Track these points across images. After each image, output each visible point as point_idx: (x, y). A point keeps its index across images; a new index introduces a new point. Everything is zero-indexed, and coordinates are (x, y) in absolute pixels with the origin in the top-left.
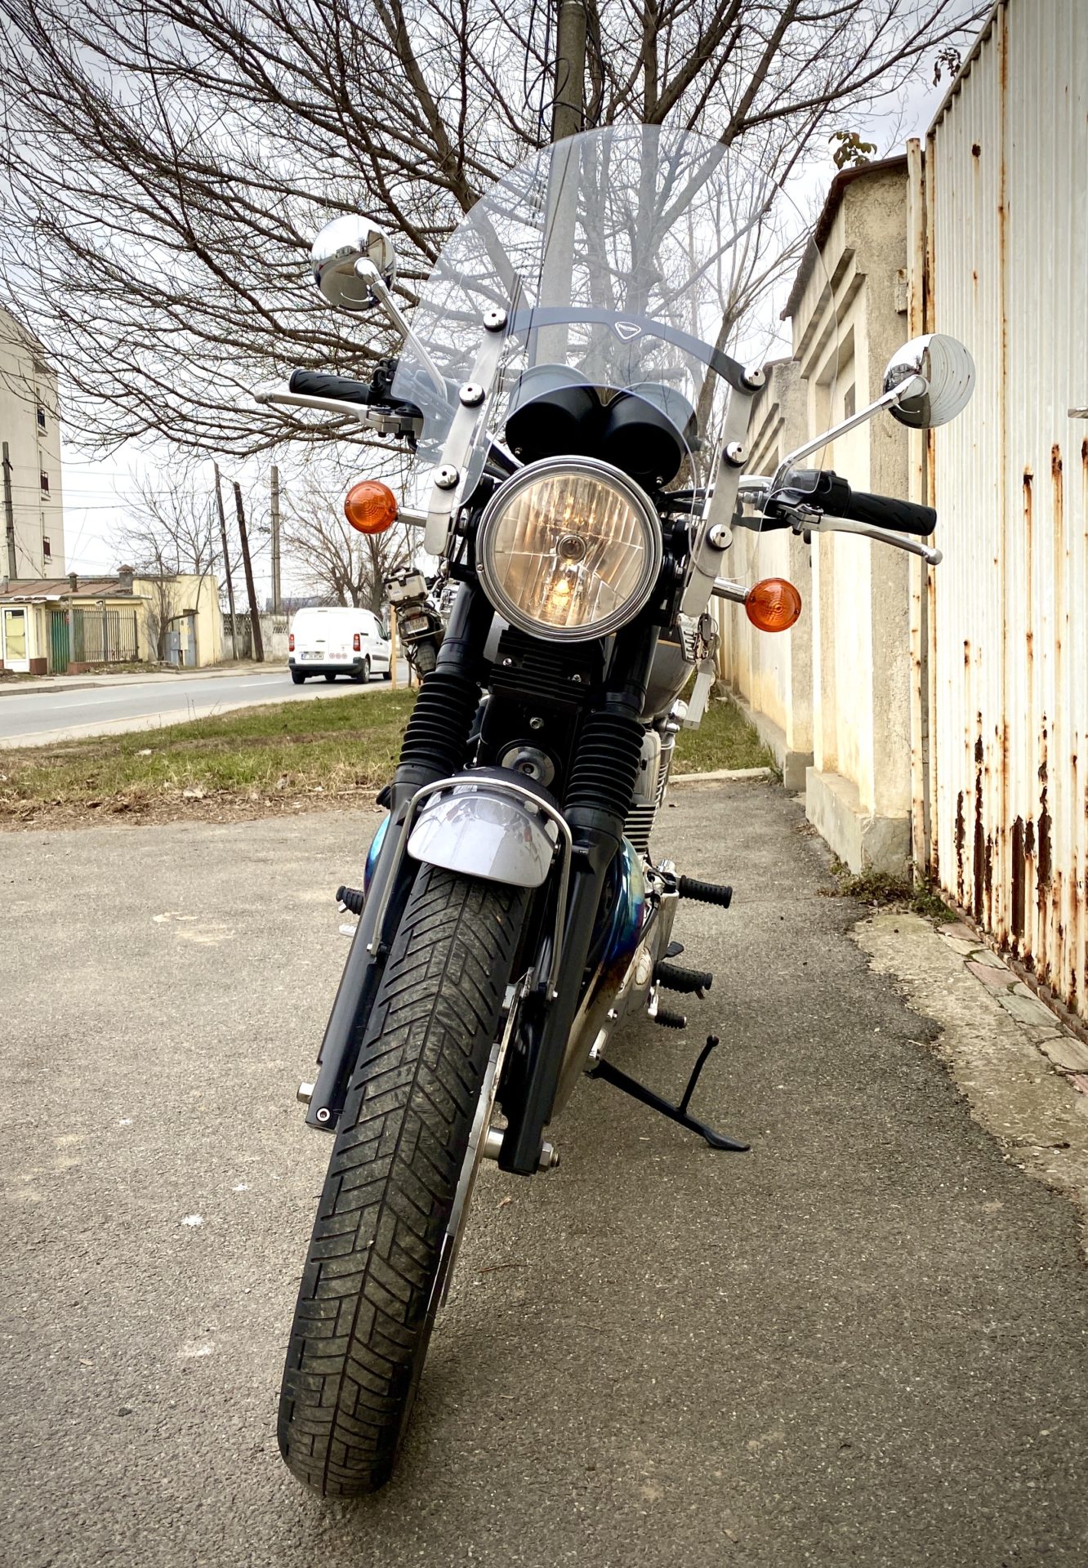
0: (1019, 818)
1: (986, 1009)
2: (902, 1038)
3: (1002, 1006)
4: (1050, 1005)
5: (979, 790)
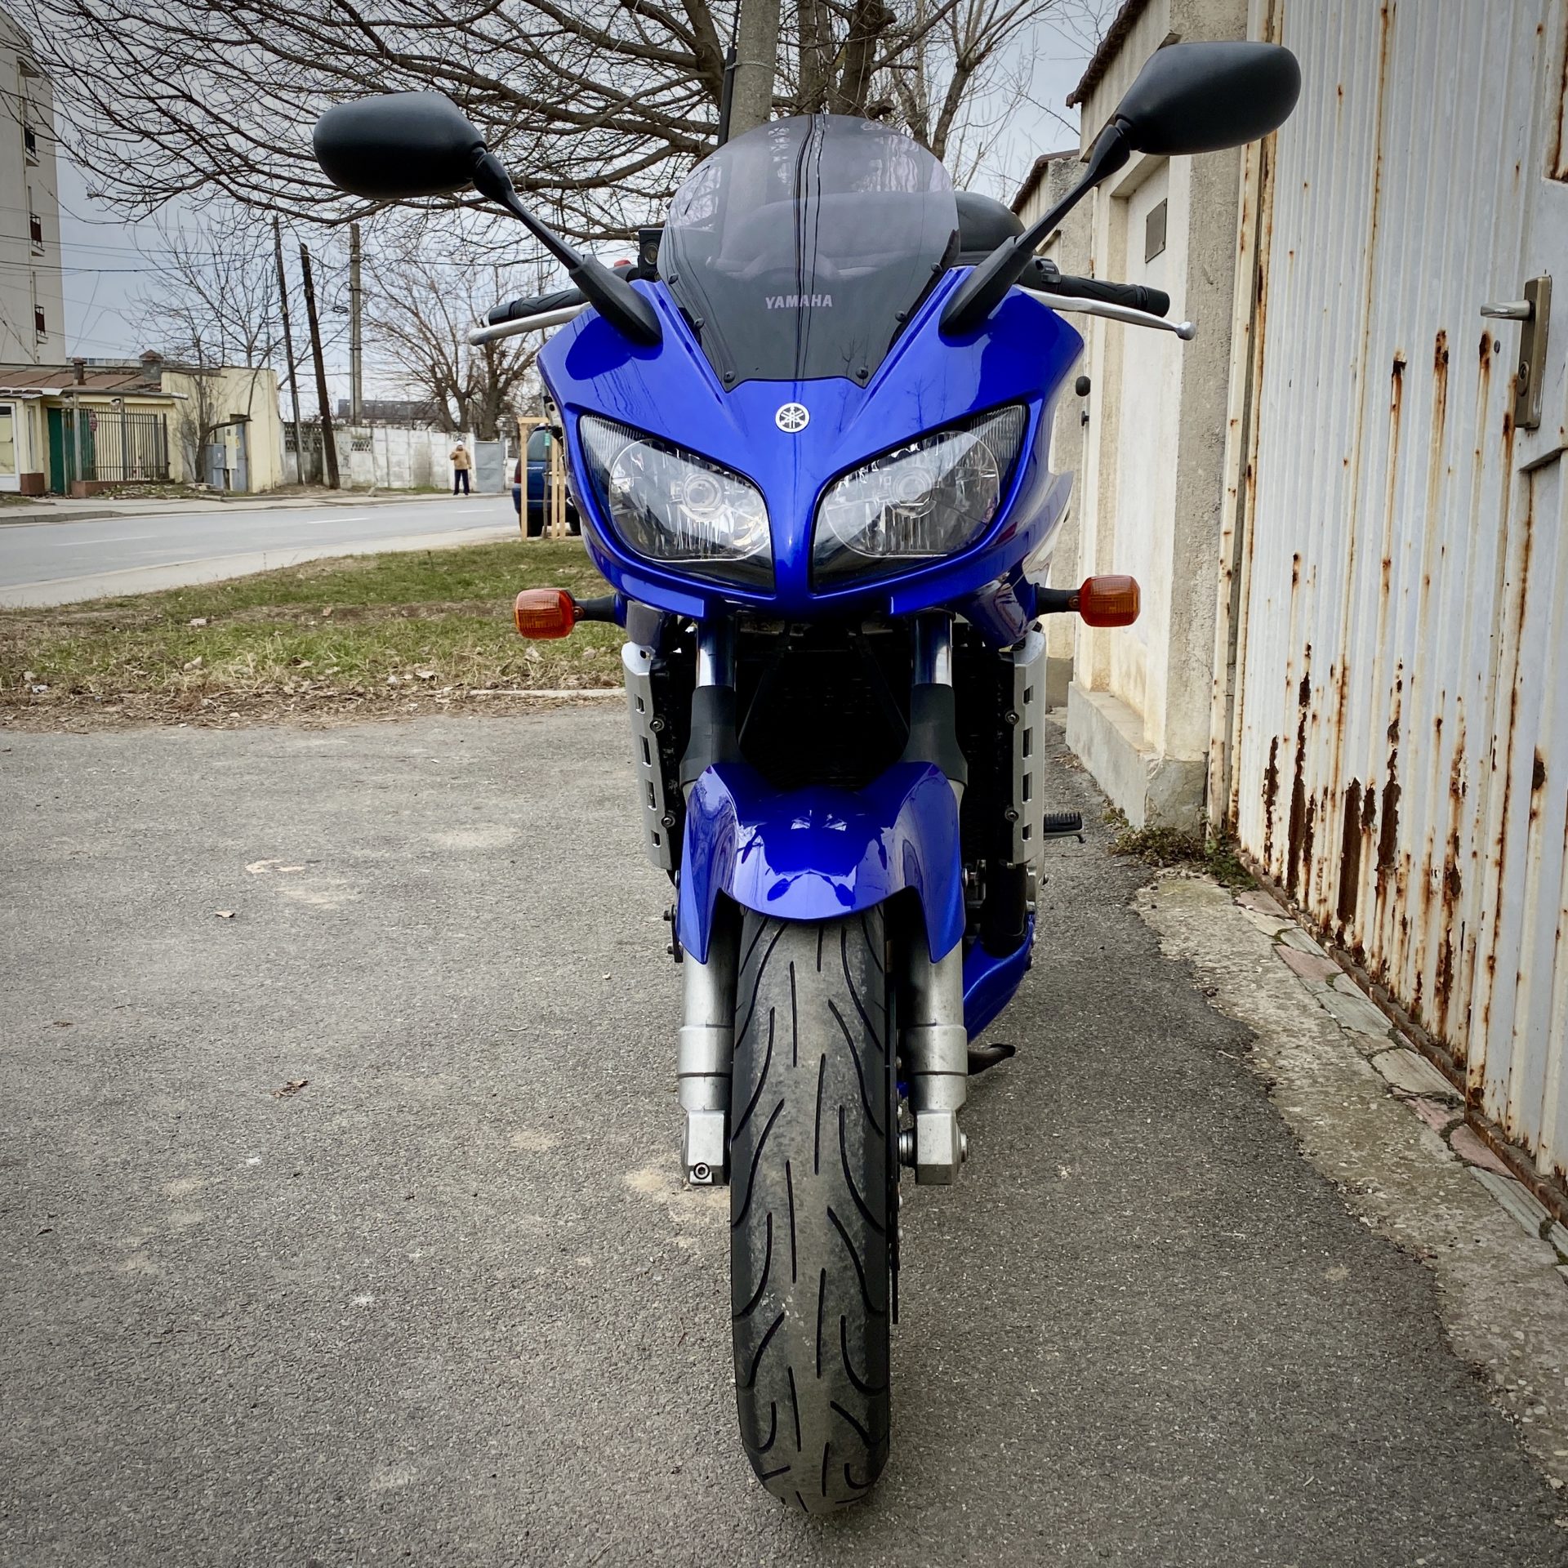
0: (1355, 781)
1: (1304, 1009)
2: (1211, 1048)
3: (1322, 1007)
4: (1386, 1011)
5: (1302, 739)
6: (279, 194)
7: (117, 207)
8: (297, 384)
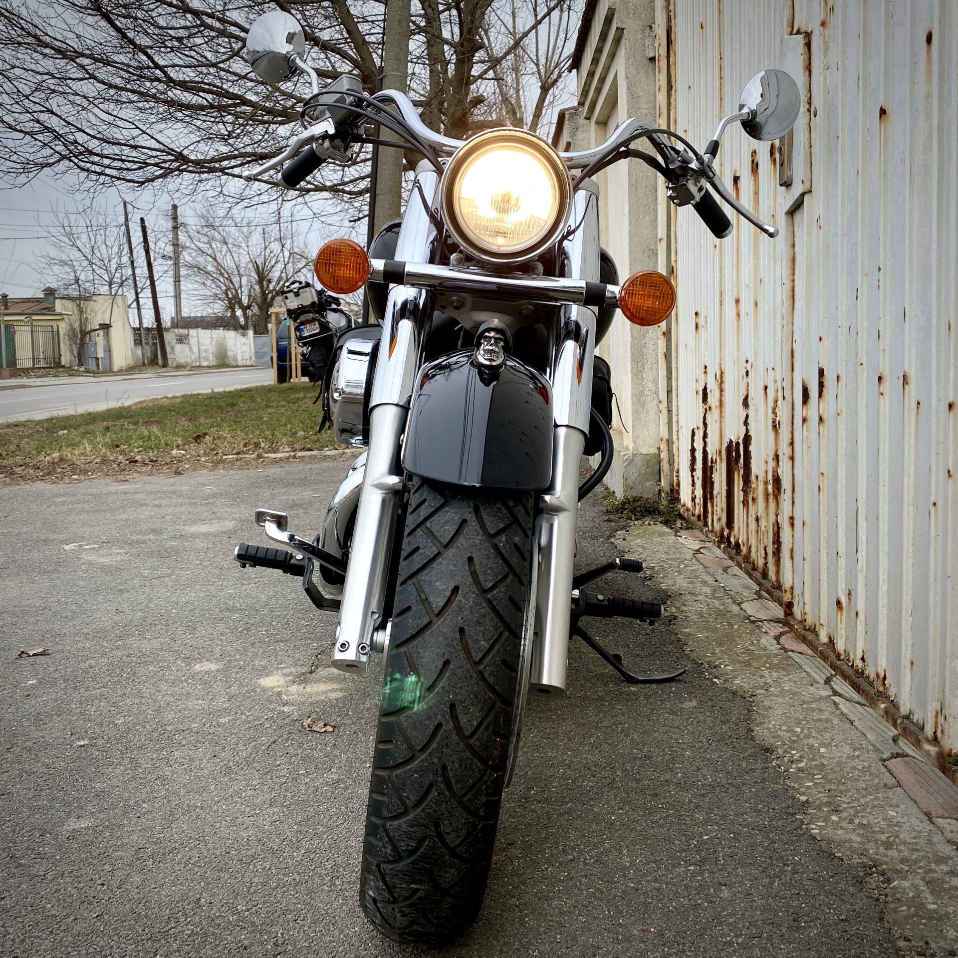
0: (731, 440)
1: (705, 583)
3: (716, 580)
4: (750, 576)
5: (705, 424)
6: (108, 167)
7: (7, 177)
8: (141, 303)
